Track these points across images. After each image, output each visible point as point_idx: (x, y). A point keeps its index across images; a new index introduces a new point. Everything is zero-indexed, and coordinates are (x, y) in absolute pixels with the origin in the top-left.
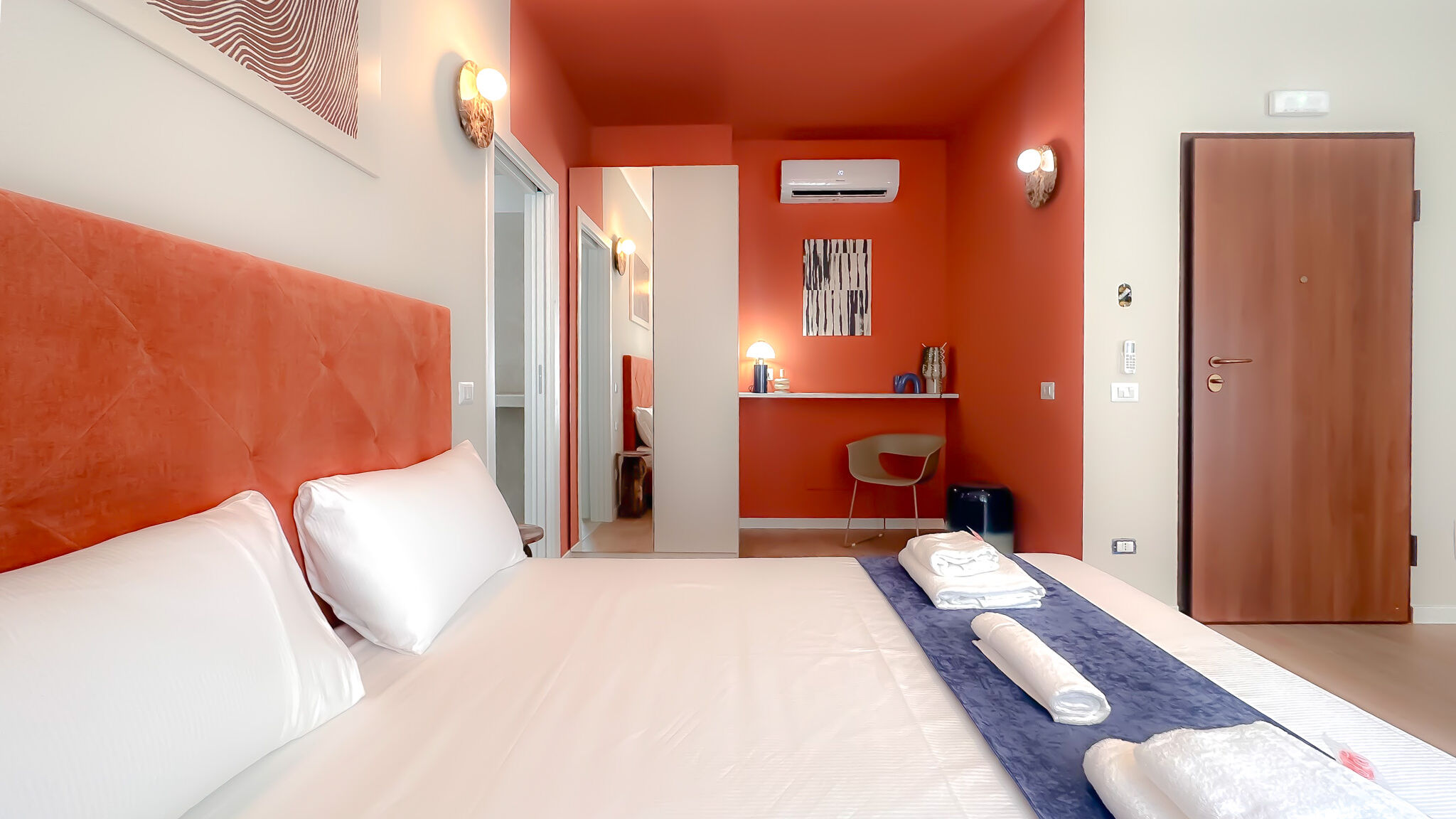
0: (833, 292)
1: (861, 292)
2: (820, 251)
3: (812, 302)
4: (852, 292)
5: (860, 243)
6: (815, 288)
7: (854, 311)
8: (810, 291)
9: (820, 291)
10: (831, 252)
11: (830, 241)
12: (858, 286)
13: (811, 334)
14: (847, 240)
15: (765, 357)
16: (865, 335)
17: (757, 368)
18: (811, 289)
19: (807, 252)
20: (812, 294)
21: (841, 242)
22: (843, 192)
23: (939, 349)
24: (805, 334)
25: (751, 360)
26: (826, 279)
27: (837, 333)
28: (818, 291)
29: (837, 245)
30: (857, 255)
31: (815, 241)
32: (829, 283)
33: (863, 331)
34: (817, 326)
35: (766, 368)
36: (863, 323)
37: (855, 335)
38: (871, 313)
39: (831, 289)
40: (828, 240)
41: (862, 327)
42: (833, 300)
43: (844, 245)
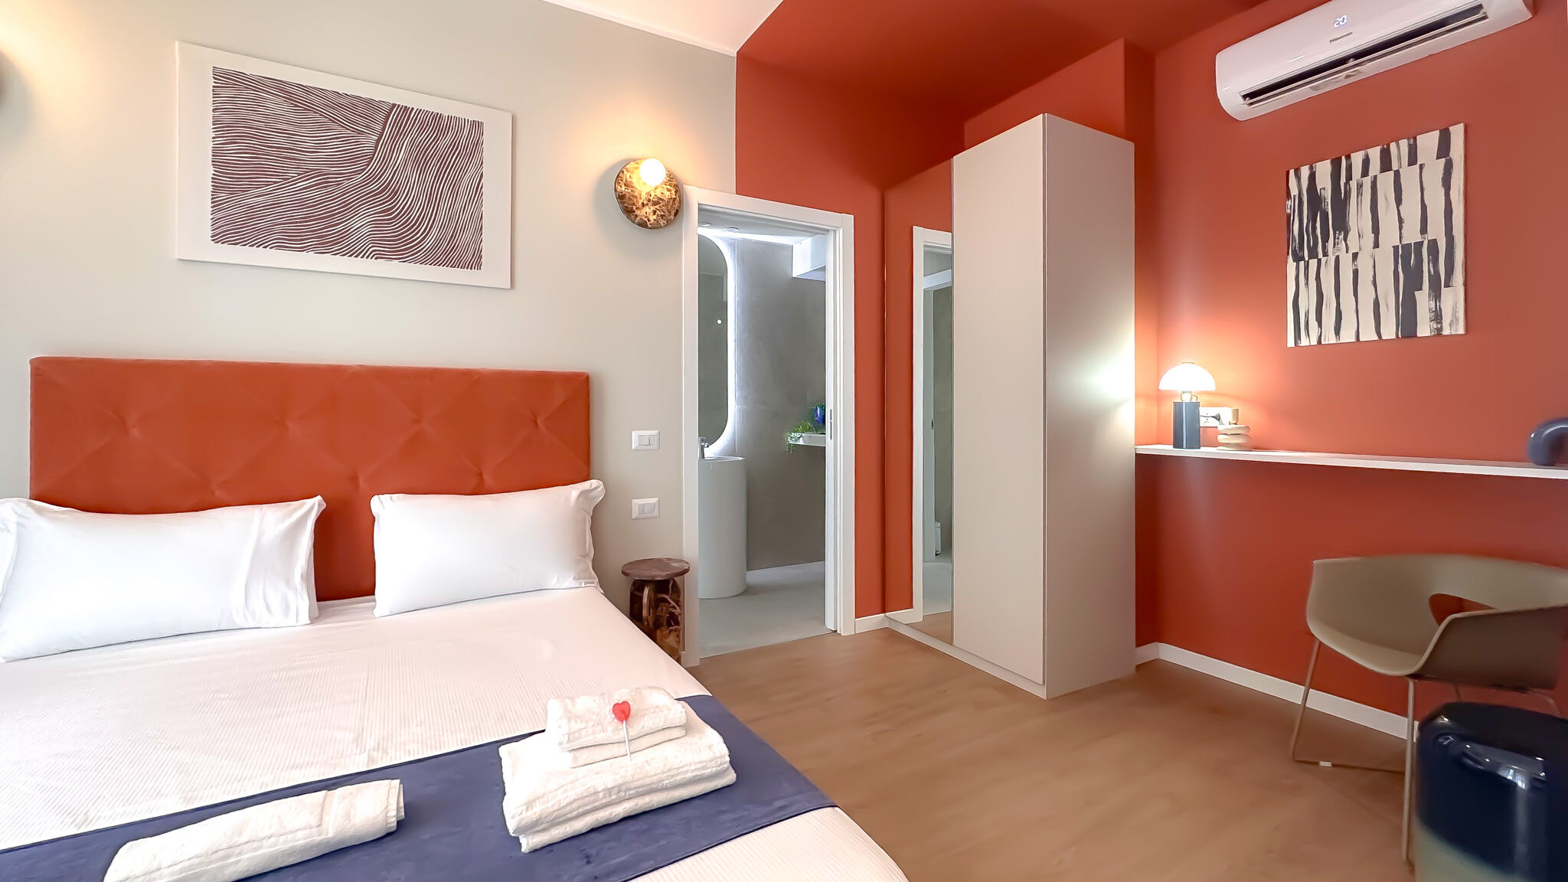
0: (1355, 256)
1: (1433, 244)
2: (1324, 182)
3: (1307, 284)
4: (1406, 247)
5: (1429, 142)
6: (1313, 254)
7: (1413, 283)
8: (1302, 263)
9: (1324, 260)
10: (1349, 177)
11: (1348, 157)
12: (1424, 230)
13: (1304, 342)
14: (1393, 146)
15: (1195, 389)
16: (1446, 332)
17: (1178, 407)
18: (1303, 258)
19: (1294, 191)
20: (1307, 267)
21: (1375, 153)
22: (1358, 55)
24: (1291, 343)
25: (1170, 394)
26: (1340, 234)
27: (1368, 335)
28: (1319, 261)
29: (1366, 162)
30: (1421, 167)
31: (1311, 168)
32: (1345, 239)
33: (1439, 326)
34: (1320, 325)
35: (1197, 405)
36: (1440, 309)
37: (1419, 335)
38: (1466, 284)
39: (1351, 251)
40: (1343, 158)
41: (1437, 317)
42: (1356, 273)
43: (1386, 157)
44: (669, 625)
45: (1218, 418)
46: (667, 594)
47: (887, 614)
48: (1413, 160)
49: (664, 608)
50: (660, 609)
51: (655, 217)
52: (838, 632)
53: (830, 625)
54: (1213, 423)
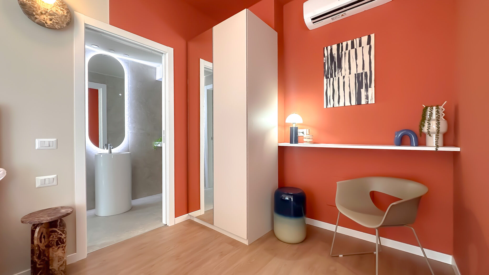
0: (344, 77)
1: (366, 73)
2: (335, 52)
3: (330, 86)
4: (358, 74)
5: (365, 39)
6: (332, 76)
7: (360, 87)
9: (335, 78)
10: (342, 50)
11: (342, 44)
12: (363, 69)
13: (329, 106)
14: (355, 40)
15: (297, 122)
16: (369, 103)
17: (291, 128)
18: (329, 78)
19: (326, 55)
20: (330, 81)
21: (349, 42)
22: (346, 6)
23: (437, 107)
24: (325, 107)
25: (289, 124)
26: (339, 70)
27: (348, 104)
28: (333, 78)
29: (347, 45)
30: (363, 47)
31: (331, 47)
32: (341, 71)
33: (368, 101)
34: (334, 101)
35: (296, 129)
36: (368, 95)
37: (362, 104)
38: (375, 87)
39: (343, 75)
40: (340, 44)
41: (367, 98)
42: (344, 83)
43: (353, 43)
44: (57, 244)
45: (303, 133)
46: (56, 228)
47: (189, 214)
48: (360, 45)
49: (54, 236)
50: (52, 236)
51: (51, 22)
52: (167, 225)
53: (164, 222)
54: (302, 134)
